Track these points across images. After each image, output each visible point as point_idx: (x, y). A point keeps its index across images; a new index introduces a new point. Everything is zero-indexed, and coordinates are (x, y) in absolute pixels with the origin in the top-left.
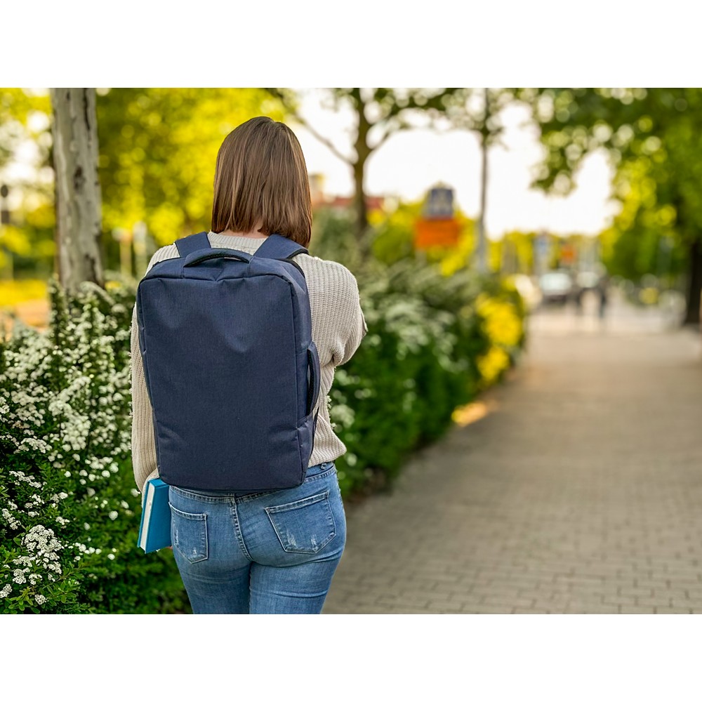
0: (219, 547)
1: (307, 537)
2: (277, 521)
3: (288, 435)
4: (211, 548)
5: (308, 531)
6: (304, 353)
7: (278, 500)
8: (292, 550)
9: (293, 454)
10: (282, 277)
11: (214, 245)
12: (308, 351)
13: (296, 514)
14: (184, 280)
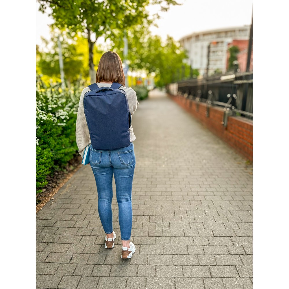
0: (104, 160)
1: (127, 161)
2: (120, 156)
3: (125, 134)
4: (102, 160)
5: (127, 159)
6: (128, 112)
7: (121, 151)
8: (123, 164)
9: (127, 138)
10: (122, 93)
11: (100, 87)
12: (129, 112)
13: (125, 155)
14: (96, 96)
